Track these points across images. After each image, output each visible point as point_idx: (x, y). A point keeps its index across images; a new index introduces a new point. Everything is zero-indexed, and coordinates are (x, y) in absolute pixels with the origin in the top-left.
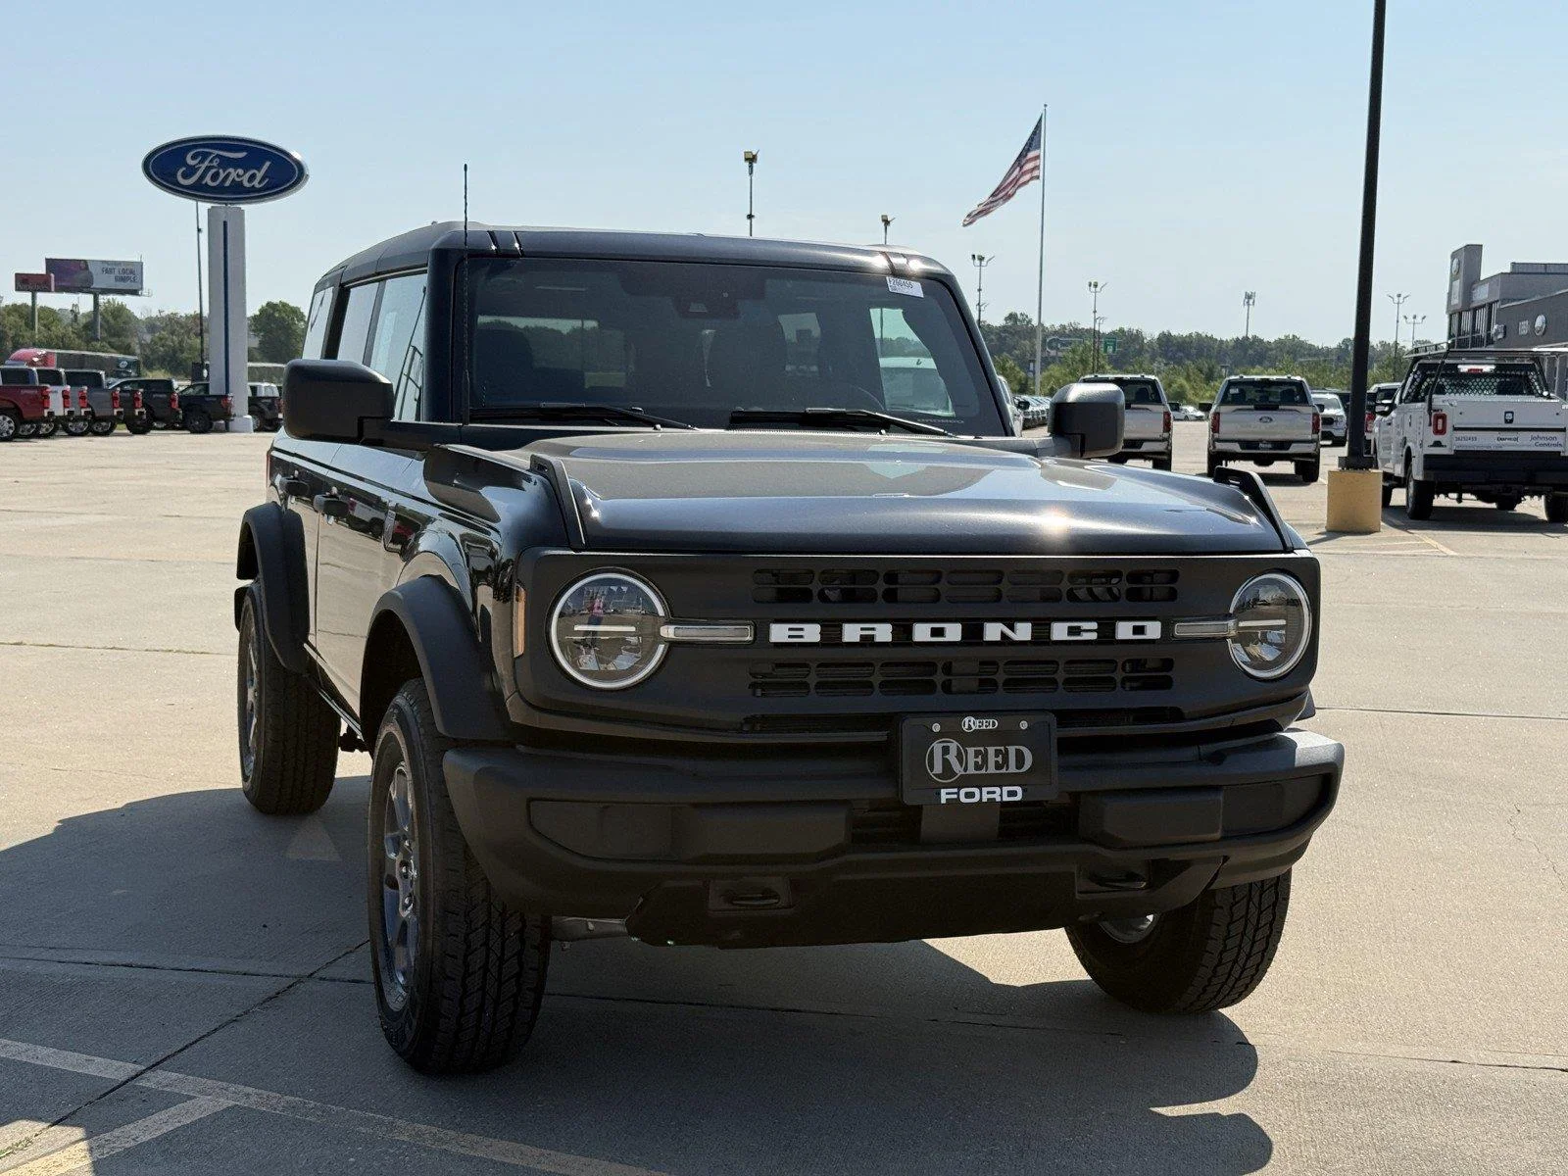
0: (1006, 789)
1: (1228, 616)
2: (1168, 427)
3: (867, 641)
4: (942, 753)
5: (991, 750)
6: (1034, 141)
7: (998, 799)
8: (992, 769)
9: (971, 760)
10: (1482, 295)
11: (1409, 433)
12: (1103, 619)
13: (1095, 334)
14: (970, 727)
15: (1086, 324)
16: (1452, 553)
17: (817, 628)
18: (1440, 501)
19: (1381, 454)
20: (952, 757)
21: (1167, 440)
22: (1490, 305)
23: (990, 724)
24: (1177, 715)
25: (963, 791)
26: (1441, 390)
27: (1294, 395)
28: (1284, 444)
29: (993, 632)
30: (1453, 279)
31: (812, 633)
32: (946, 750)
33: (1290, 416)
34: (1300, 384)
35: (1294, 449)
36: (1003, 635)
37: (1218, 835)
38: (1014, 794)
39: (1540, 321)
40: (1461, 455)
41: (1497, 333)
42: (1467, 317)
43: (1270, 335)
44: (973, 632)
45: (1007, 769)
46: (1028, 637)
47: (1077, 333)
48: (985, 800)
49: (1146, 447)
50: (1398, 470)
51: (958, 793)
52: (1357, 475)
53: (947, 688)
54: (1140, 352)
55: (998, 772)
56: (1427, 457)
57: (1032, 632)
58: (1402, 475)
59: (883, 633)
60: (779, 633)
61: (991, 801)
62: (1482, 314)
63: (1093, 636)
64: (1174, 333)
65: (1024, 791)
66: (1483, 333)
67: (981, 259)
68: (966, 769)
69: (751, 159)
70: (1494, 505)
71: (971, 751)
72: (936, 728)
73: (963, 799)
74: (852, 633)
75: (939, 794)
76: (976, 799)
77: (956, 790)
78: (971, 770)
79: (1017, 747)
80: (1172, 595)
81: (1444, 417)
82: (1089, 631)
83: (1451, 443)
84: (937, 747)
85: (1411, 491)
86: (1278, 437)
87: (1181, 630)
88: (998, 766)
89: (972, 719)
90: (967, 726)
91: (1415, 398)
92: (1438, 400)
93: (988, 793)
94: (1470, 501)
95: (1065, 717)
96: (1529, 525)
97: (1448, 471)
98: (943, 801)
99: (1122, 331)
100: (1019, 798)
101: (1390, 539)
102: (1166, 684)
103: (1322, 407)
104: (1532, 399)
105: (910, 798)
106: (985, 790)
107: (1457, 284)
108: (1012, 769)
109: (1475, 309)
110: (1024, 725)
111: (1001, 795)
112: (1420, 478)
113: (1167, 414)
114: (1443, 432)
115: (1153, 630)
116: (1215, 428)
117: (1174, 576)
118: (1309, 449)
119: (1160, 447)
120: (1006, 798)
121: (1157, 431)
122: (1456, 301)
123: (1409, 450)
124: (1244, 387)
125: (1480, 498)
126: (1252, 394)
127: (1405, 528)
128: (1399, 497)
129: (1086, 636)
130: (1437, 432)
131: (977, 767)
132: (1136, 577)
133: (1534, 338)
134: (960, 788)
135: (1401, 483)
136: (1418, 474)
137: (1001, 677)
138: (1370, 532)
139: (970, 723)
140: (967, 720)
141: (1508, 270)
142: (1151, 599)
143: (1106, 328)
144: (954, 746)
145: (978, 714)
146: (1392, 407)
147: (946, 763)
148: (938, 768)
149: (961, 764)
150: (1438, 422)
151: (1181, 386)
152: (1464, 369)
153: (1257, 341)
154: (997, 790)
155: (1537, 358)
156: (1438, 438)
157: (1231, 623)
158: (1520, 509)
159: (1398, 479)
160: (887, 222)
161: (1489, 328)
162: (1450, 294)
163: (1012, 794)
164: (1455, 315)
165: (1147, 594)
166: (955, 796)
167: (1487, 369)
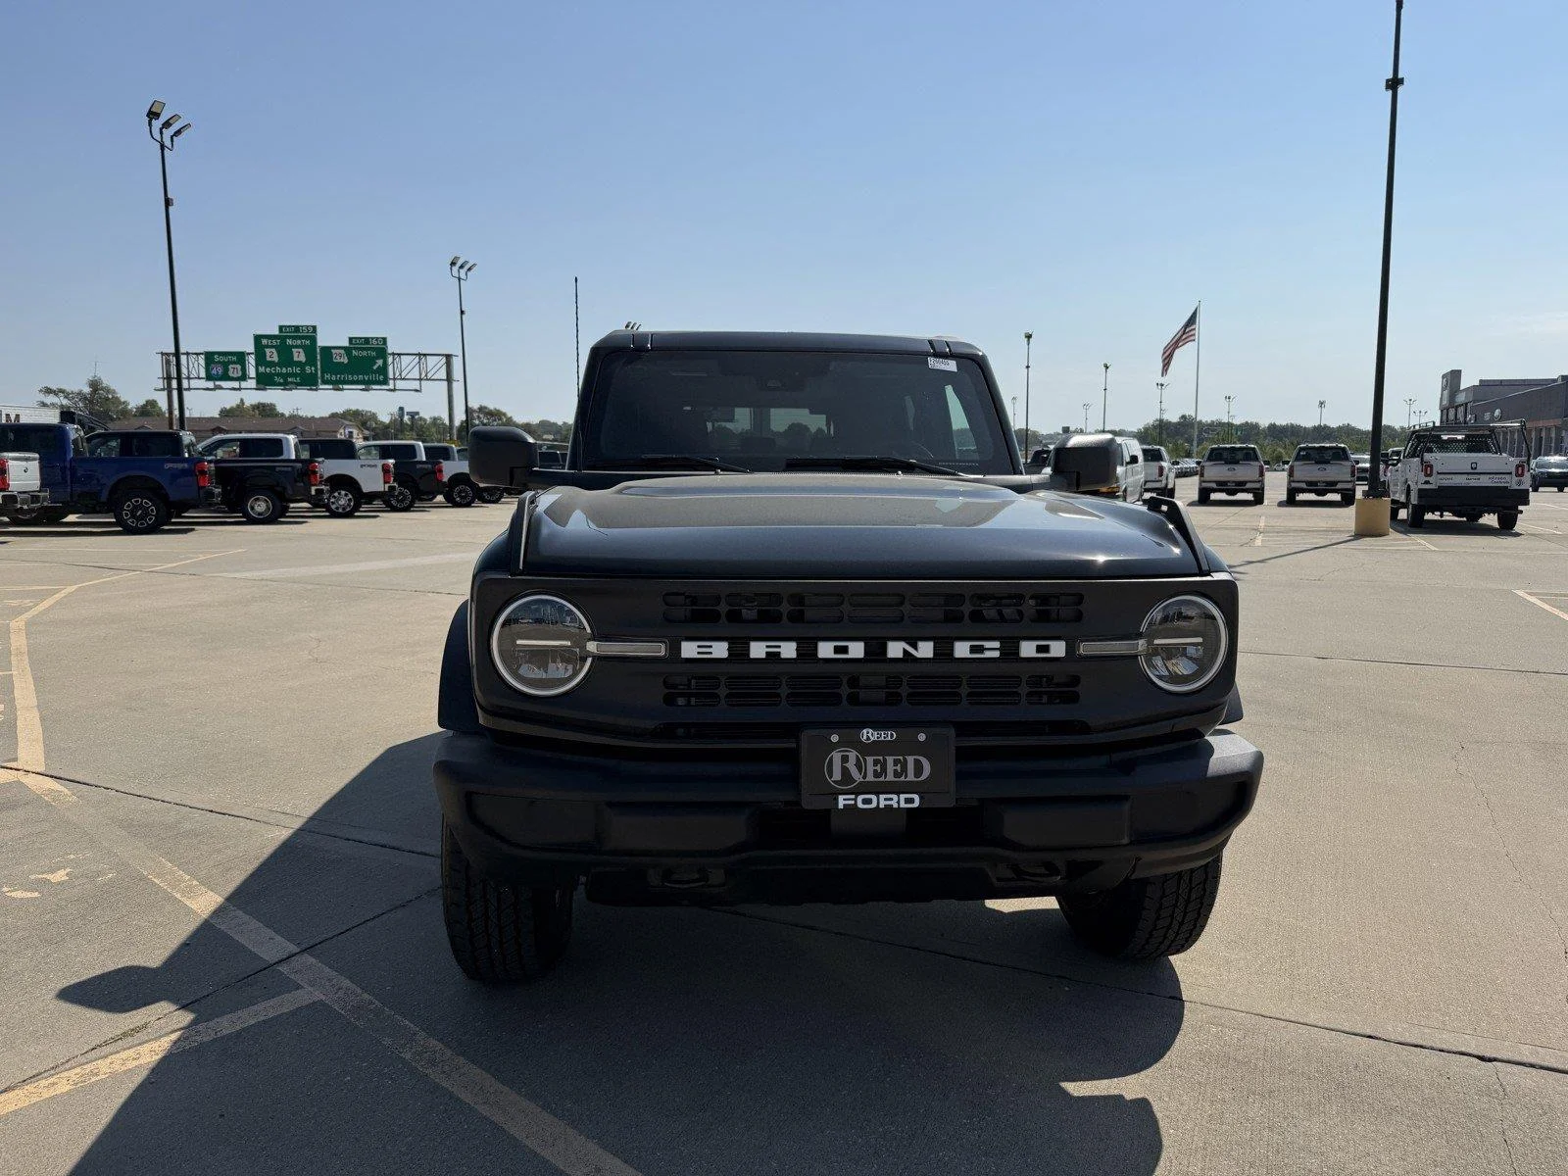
0: (903, 797)
1: (1139, 636)
2: (1262, 474)
3: (773, 657)
4: (839, 762)
5: (890, 760)
6: (1192, 320)
7: (895, 806)
8: (890, 777)
9: (870, 769)
10: (1461, 398)
11: (1409, 476)
12: (1004, 638)
13: (1230, 425)
14: (868, 738)
15: (1225, 420)
16: (1433, 548)
17: (724, 645)
18: (1429, 516)
19: (1392, 488)
20: (851, 766)
21: (1262, 482)
22: (1466, 404)
23: (889, 735)
24: (1084, 728)
25: (860, 798)
26: (1430, 450)
27: (1340, 455)
28: (1335, 483)
29: (895, 650)
30: (1443, 390)
31: (720, 650)
32: (845, 759)
33: (1338, 467)
34: (1343, 449)
35: (1339, 486)
36: (905, 651)
37: (1125, 841)
38: (911, 801)
39: (1497, 412)
40: (1441, 489)
41: (1470, 420)
42: (1452, 412)
43: (1334, 424)
44: (875, 651)
45: (906, 777)
46: (930, 655)
47: (1221, 424)
48: (882, 806)
49: (1248, 486)
50: (1403, 499)
51: (855, 800)
52: (1375, 501)
53: (854, 700)
54: (1258, 434)
55: (896, 779)
56: (1420, 490)
57: (934, 650)
58: (1404, 501)
59: (788, 650)
60: (689, 650)
61: (889, 808)
62: (1461, 410)
63: (996, 654)
64: (1278, 423)
65: (921, 798)
66: (1462, 419)
67: (1162, 385)
68: (865, 777)
69: (1029, 337)
70: (1465, 519)
71: (870, 760)
72: (835, 738)
73: (860, 805)
74: (758, 650)
75: (836, 800)
76: (874, 805)
77: (853, 796)
78: (870, 778)
79: (915, 757)
80: (1079, 617)
81: (1431, 467)
82: (992, 649)
83: (1435, 482)
84: (836, 756)
85: (1410, 510)
86: (1328, 479)
87: (1085, 649)
88: (896, 774)
89: (871, 731)
90: (865, 737)
91: (1413, 455)
92: (1427, 456)
93: (885, 799)
94: (1448, 516)
95: (963, 729)
96: (1487, 531)
97: (1433, 499)
98: (841, 806)
99: (1247, 423)
100: (916, 804)
101: (1395, 540)
102: (1074, 698)
103: (1358, 462)
104: (1490, 455)
105: (809, 803)
106: (882, 797)
107: (1446, 392)
108: (911, 777)
109: (1457, 407)
110: (922, 737)
111: (898, 802)
112: (1416, 502)
113: (1261, 467)
114: (1430, 475)
115: (1058, 649)
116: (1291, 474)
117: (1080, 599)
118: (1349, 486)
119: (1257, 485)
120: (903, 805)
121: (1256, 476)
122: (1445, 402)
123: (1409, 486)
124: (1309, 451)
125: (1454, 515)
126: (1313, 454)
127: (1405, 533)
128: (1403, 514)
129: (988, 654)
130: (1427, 475)
131: (876, 774)
132: (1043, 599)
133: (1493, 420)
134: (857, 794)
135: (1404, 505)
136: (1414, 500)
137: (904, 690)
138: (1380, 536)
139: (868, 735)
140: (865, 731)
141: (1477, 383)
142: (1058, 621)
143: (1237, 422)
144: (853, 755)
145: (876, 725)
146: (1399, 461)
147: (845, 771)
148: (837, 775)
149: (860, 771)
150: (1427, 468)
151: (1280, 452)
152: (1445, 437)
153: (1326, 427)
154: (895, 797)
155: (1492, 430)
156: (1427, 479)
157: (1141, 642)
158: (1482, 521)
159: (1402, 503)
160: (1107, 367)
161: (1466, 417)
162: (1441, 398)
163: (909, 801)
164: (1444, 410)
165: (1054, 615)
166: (853, 802)
167: (1460, 437)
